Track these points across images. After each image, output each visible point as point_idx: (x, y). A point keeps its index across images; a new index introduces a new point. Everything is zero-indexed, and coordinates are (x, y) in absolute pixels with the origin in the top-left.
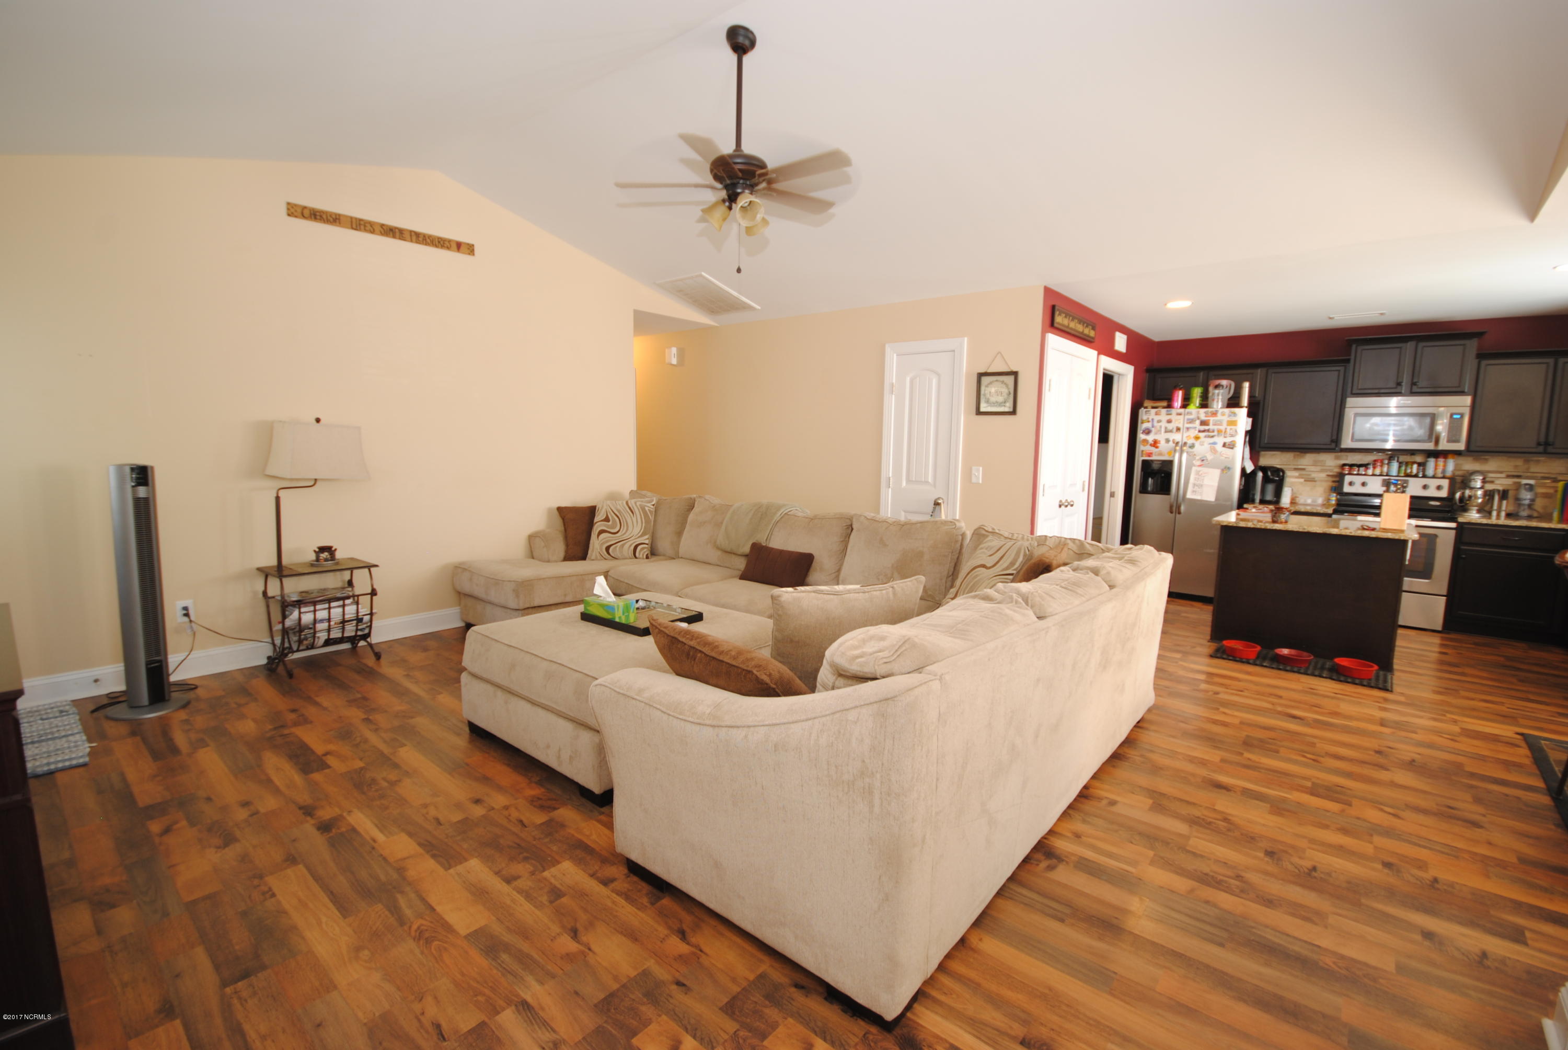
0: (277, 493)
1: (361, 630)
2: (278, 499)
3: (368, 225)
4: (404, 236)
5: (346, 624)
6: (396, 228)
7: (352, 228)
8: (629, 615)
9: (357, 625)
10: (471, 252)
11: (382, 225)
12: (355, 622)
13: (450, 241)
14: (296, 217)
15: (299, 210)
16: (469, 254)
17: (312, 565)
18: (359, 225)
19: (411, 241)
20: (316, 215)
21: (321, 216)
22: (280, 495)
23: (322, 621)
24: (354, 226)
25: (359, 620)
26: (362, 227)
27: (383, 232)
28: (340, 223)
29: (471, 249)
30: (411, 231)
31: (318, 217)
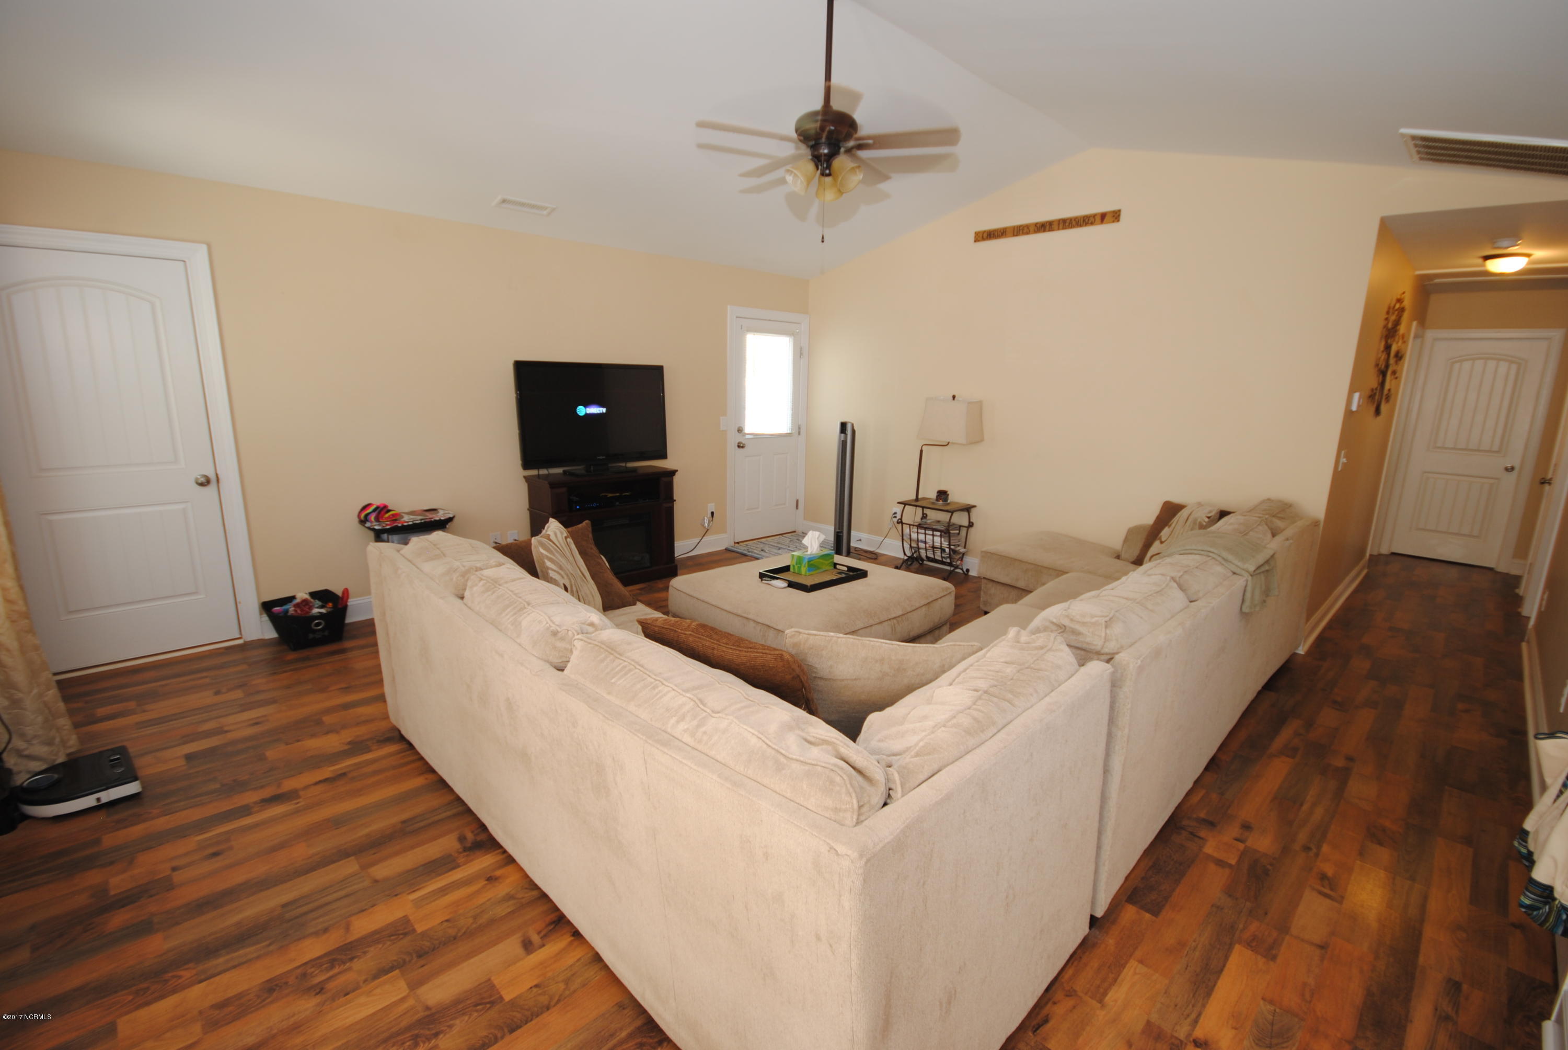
0: (922, 447)
1: (944, 558)
2: (921, 451)
3: (1026, 228)
4: (1053, 226)
5: (935, 549)
6: (1047, 222)
7: (1014, 235)
8: (801, 567)
9: (941, 553)
10: (1116, 218)
11: (1036, 224)
12: (940, 550)
13: (1094, 216)
14: (979, 241)
15: (981, 236)
16: (1113, 222)
17: (933, 503)
18: (1020, 231)
19: (1059, 229)
20: (991, 235)
21: (994, 234)
22: (923, 449)
23: (922, 541)
24: (1015, 234)
25: (943, 550)
26: (1021, 232)
27: (1036, 230)
28: (1006, 234)
29: (1116, 215)
30: (1059, 221)
31: (992, 236)
